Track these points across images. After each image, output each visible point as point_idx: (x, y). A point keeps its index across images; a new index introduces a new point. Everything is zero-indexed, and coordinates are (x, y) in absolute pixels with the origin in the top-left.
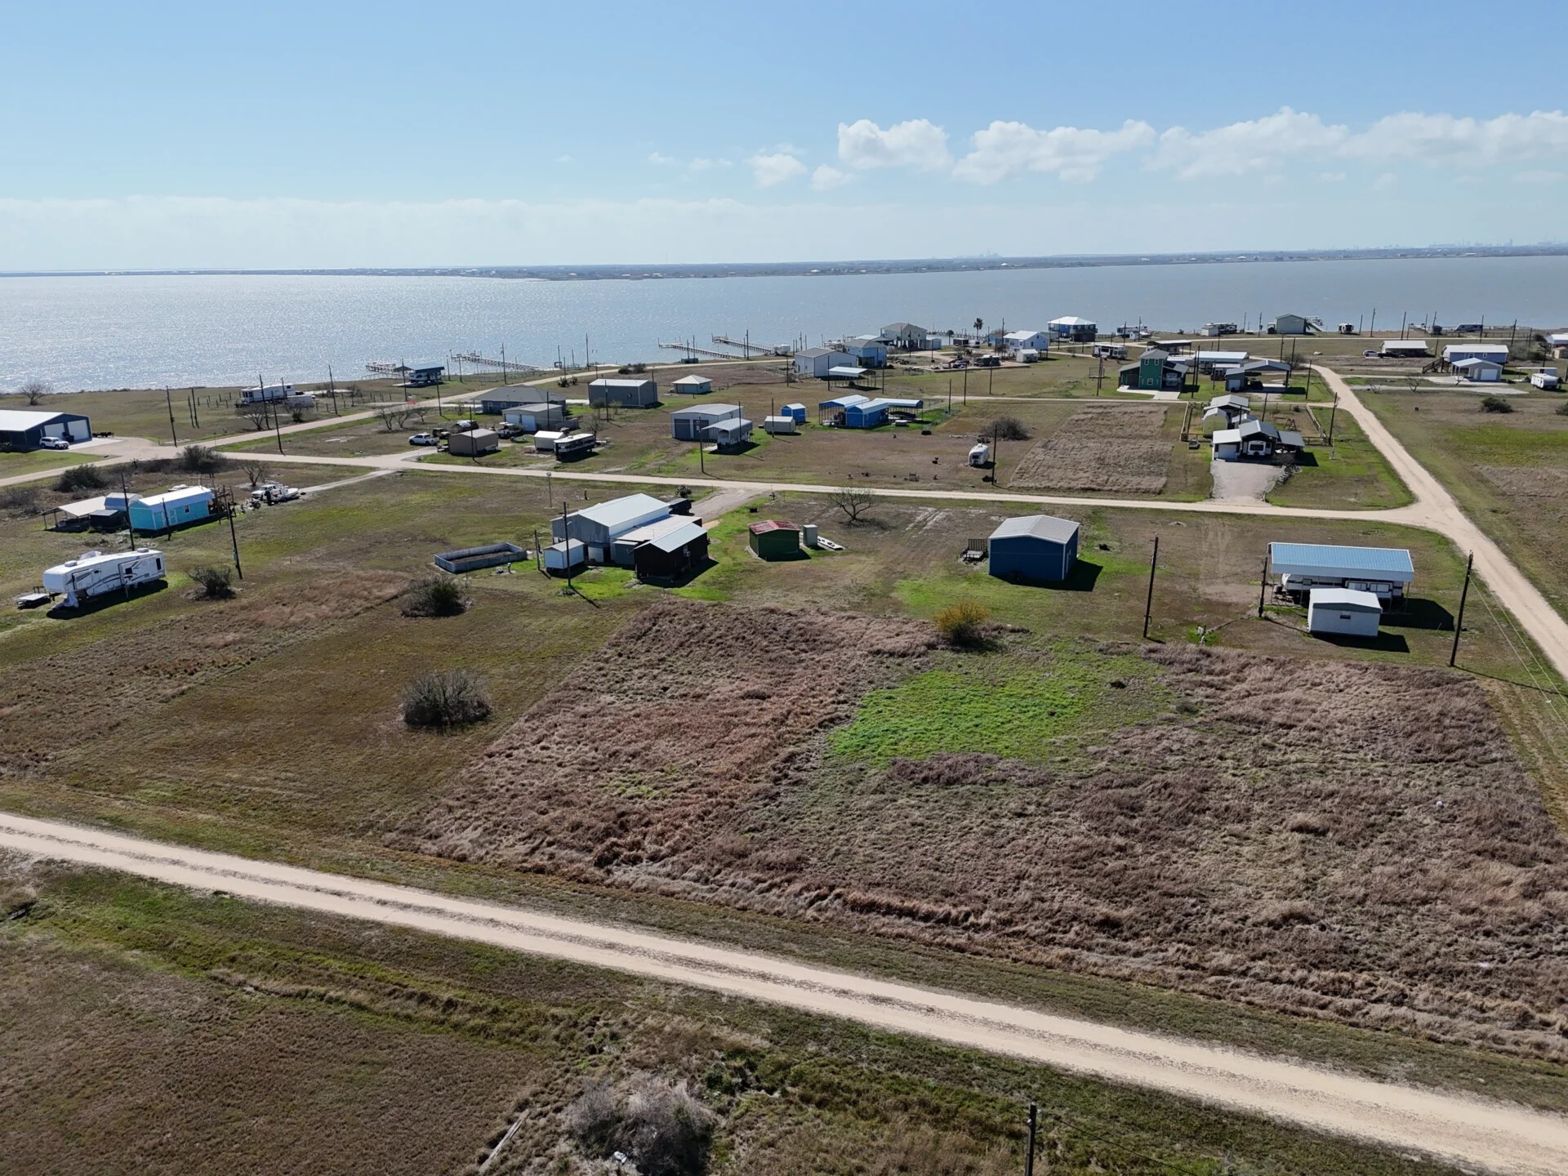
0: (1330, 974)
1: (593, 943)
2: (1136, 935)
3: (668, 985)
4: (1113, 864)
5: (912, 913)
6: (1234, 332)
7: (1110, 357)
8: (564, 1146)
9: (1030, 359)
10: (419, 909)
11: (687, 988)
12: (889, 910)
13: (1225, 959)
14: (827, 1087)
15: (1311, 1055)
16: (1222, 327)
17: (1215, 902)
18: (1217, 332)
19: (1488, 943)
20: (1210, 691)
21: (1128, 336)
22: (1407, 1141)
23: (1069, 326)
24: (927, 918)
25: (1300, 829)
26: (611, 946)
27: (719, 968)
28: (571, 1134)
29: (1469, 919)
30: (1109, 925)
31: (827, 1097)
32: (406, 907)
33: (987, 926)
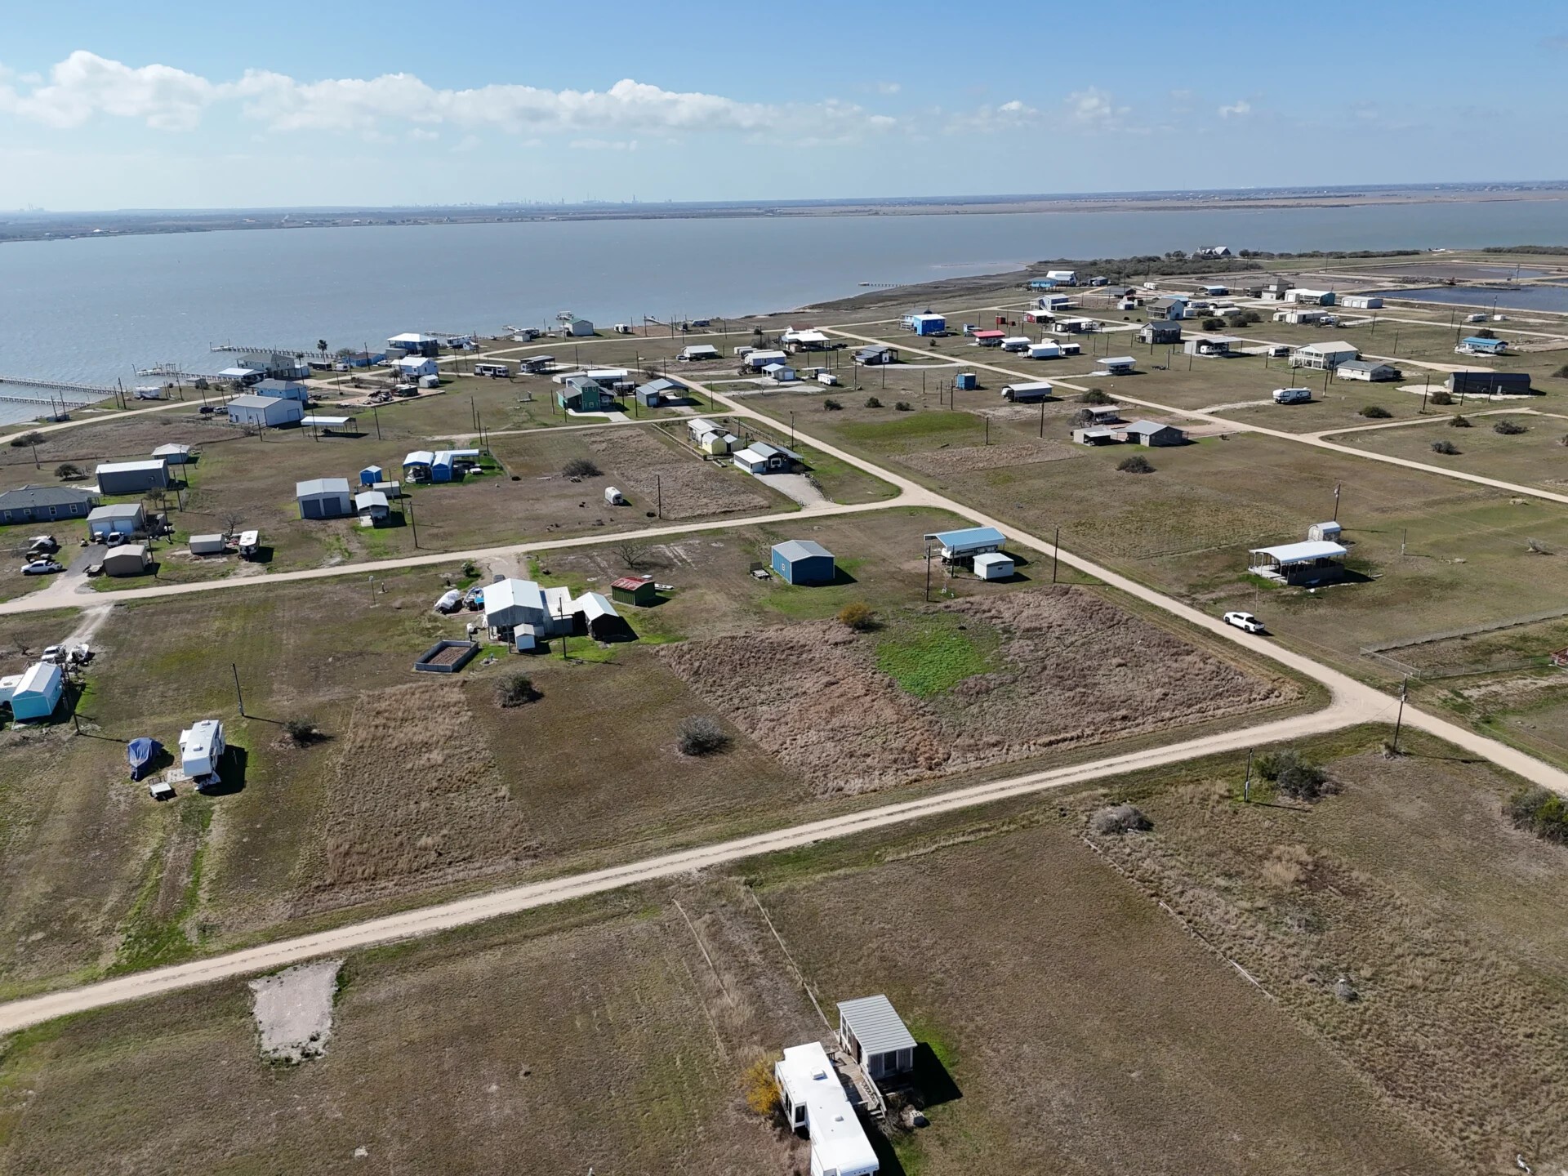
0: (1197, 707)
1: (996, 791)
2: (1136, 718)
3: (1047, 790)
4: (1091, 699)
5: (1064, 740)
6: (537, 337)
7: (494, 376)
8: (1108, 838)
9: (433, 385)
10: (910, 810)
11: (1055, 788)
12: (1058, 742)
13: (1167, 715)
14: (1139, 793)
15: (1226, 729)
16: (528, 332)
17: (1139, 699)
18: (528, 337)
19: (1215, 682)
20: (1000, 621)
21: (461, 346)
22: (1270, 739)
23: (414, 343)
24: (1072, 739)
25: (1120, 665)
26: (1003, 789)
27: (1050, 779)
28: (1105, 833)
29: (1201, 677)
30: (1124, 718)
31: (1145, 794)
32: (903, 812)
33: (1093, 735)
